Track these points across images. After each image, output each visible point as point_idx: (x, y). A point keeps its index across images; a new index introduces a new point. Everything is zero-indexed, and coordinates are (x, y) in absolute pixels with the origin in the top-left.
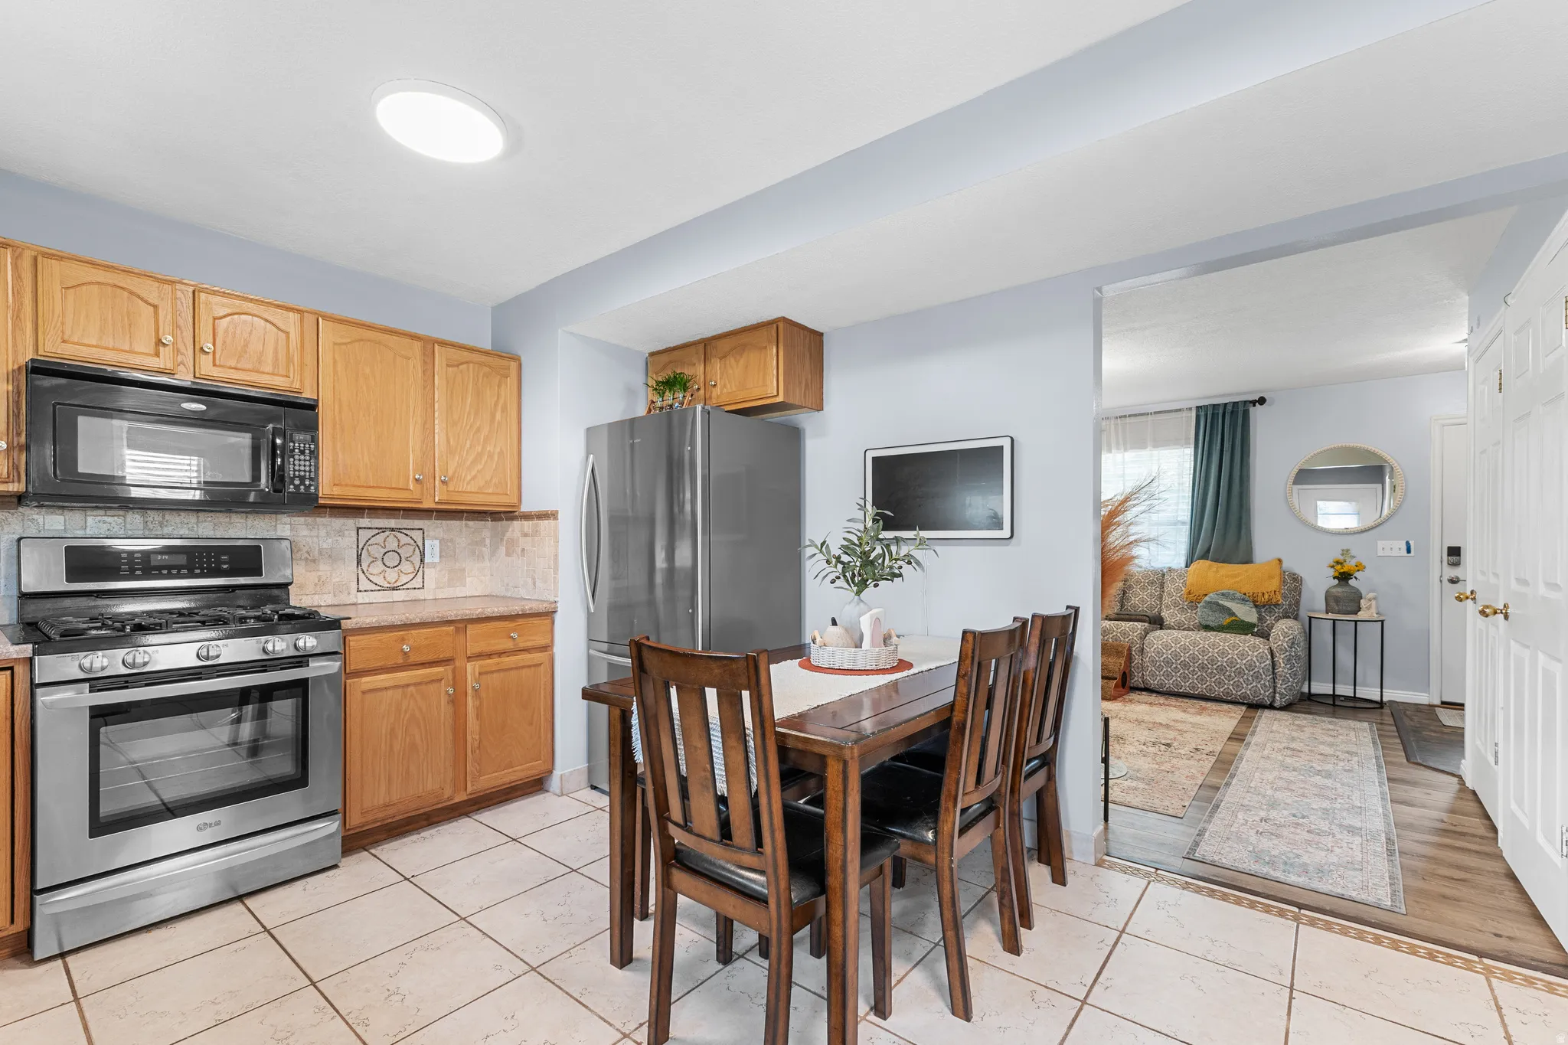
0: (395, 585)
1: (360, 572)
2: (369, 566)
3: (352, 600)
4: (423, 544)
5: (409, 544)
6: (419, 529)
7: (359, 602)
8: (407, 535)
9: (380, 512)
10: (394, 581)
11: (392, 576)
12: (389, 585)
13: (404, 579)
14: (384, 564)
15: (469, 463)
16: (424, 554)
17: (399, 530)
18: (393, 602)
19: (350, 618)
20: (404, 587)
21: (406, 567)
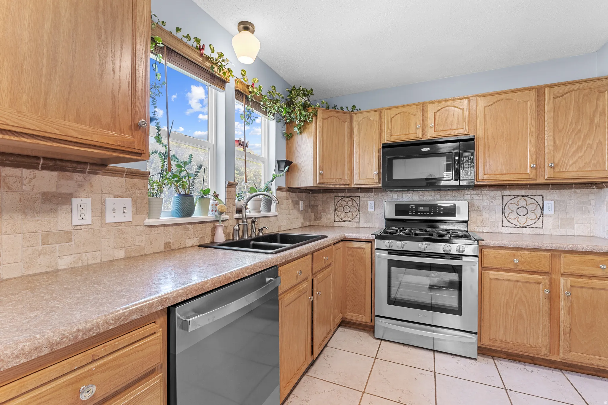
0: (524, 225)
1: (504, 217)
2: (509, 215)
3: (500, 231)
4: (543, 203)
5: (533, 204)
6: (540, 195)
7: (503, 232)
8: (532, 198)
9: (515, 187)
10: (524, 223)
11: (522, 220)
12: (520, 225)
13: (530, 222)
14: (518, 214)
15: (571, 153)
16: (543, 209)
17: (527, 196)
18: (523, 234)
19: (484, 240)
20: (530, 226)
21: (531, 215)
